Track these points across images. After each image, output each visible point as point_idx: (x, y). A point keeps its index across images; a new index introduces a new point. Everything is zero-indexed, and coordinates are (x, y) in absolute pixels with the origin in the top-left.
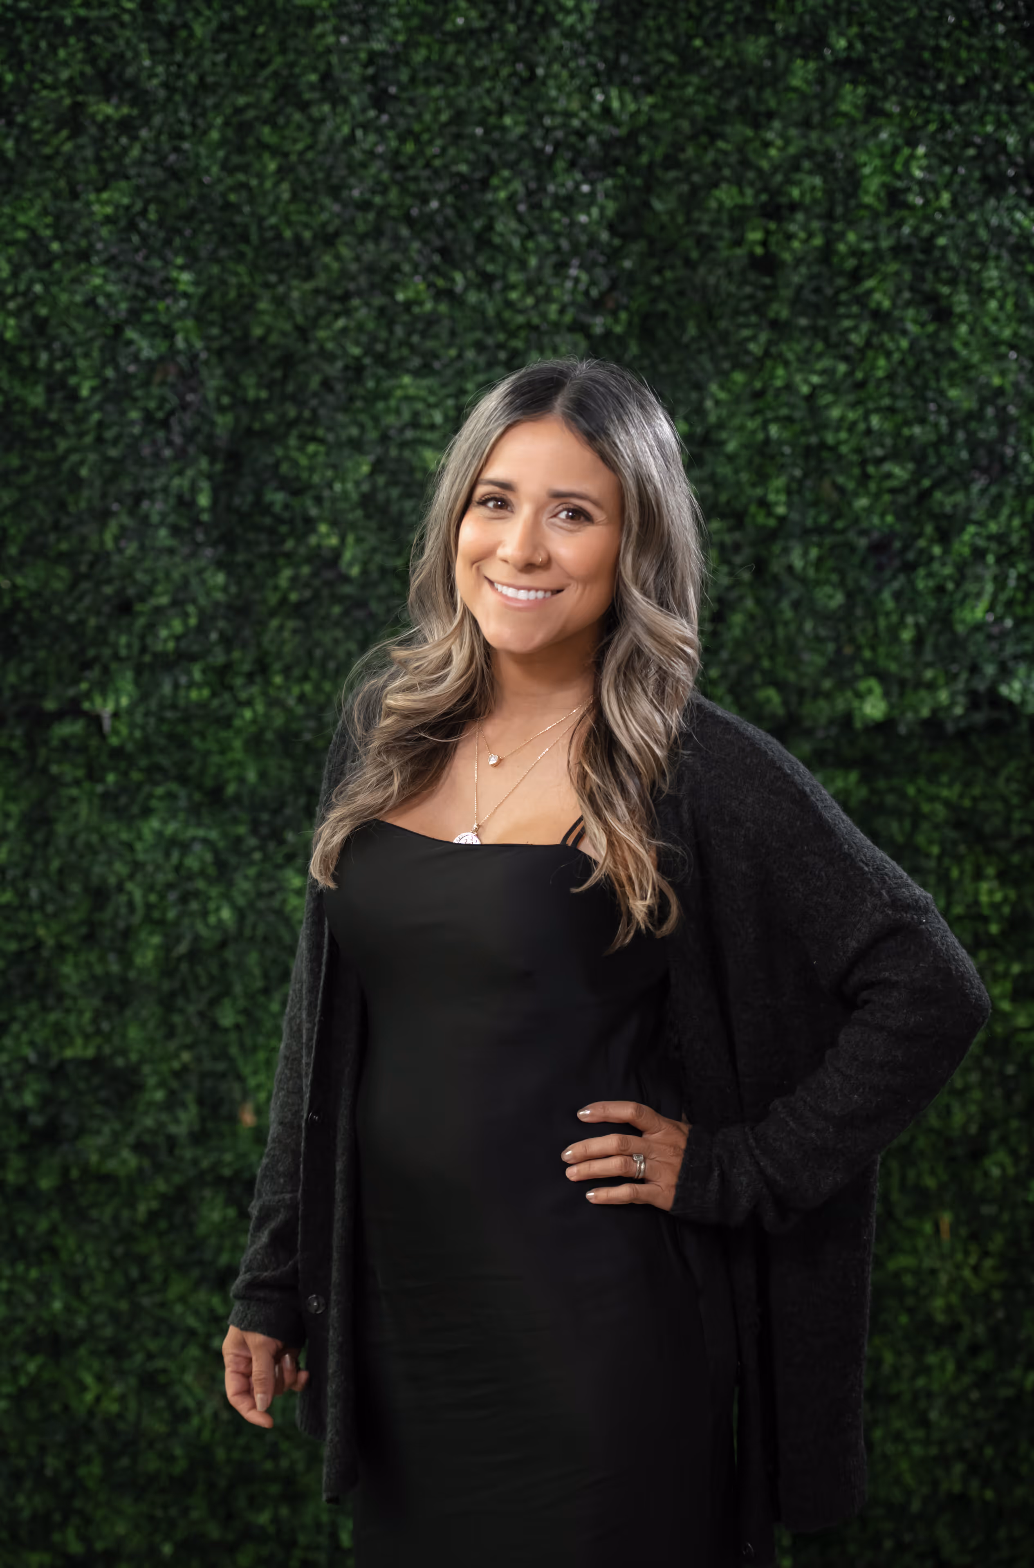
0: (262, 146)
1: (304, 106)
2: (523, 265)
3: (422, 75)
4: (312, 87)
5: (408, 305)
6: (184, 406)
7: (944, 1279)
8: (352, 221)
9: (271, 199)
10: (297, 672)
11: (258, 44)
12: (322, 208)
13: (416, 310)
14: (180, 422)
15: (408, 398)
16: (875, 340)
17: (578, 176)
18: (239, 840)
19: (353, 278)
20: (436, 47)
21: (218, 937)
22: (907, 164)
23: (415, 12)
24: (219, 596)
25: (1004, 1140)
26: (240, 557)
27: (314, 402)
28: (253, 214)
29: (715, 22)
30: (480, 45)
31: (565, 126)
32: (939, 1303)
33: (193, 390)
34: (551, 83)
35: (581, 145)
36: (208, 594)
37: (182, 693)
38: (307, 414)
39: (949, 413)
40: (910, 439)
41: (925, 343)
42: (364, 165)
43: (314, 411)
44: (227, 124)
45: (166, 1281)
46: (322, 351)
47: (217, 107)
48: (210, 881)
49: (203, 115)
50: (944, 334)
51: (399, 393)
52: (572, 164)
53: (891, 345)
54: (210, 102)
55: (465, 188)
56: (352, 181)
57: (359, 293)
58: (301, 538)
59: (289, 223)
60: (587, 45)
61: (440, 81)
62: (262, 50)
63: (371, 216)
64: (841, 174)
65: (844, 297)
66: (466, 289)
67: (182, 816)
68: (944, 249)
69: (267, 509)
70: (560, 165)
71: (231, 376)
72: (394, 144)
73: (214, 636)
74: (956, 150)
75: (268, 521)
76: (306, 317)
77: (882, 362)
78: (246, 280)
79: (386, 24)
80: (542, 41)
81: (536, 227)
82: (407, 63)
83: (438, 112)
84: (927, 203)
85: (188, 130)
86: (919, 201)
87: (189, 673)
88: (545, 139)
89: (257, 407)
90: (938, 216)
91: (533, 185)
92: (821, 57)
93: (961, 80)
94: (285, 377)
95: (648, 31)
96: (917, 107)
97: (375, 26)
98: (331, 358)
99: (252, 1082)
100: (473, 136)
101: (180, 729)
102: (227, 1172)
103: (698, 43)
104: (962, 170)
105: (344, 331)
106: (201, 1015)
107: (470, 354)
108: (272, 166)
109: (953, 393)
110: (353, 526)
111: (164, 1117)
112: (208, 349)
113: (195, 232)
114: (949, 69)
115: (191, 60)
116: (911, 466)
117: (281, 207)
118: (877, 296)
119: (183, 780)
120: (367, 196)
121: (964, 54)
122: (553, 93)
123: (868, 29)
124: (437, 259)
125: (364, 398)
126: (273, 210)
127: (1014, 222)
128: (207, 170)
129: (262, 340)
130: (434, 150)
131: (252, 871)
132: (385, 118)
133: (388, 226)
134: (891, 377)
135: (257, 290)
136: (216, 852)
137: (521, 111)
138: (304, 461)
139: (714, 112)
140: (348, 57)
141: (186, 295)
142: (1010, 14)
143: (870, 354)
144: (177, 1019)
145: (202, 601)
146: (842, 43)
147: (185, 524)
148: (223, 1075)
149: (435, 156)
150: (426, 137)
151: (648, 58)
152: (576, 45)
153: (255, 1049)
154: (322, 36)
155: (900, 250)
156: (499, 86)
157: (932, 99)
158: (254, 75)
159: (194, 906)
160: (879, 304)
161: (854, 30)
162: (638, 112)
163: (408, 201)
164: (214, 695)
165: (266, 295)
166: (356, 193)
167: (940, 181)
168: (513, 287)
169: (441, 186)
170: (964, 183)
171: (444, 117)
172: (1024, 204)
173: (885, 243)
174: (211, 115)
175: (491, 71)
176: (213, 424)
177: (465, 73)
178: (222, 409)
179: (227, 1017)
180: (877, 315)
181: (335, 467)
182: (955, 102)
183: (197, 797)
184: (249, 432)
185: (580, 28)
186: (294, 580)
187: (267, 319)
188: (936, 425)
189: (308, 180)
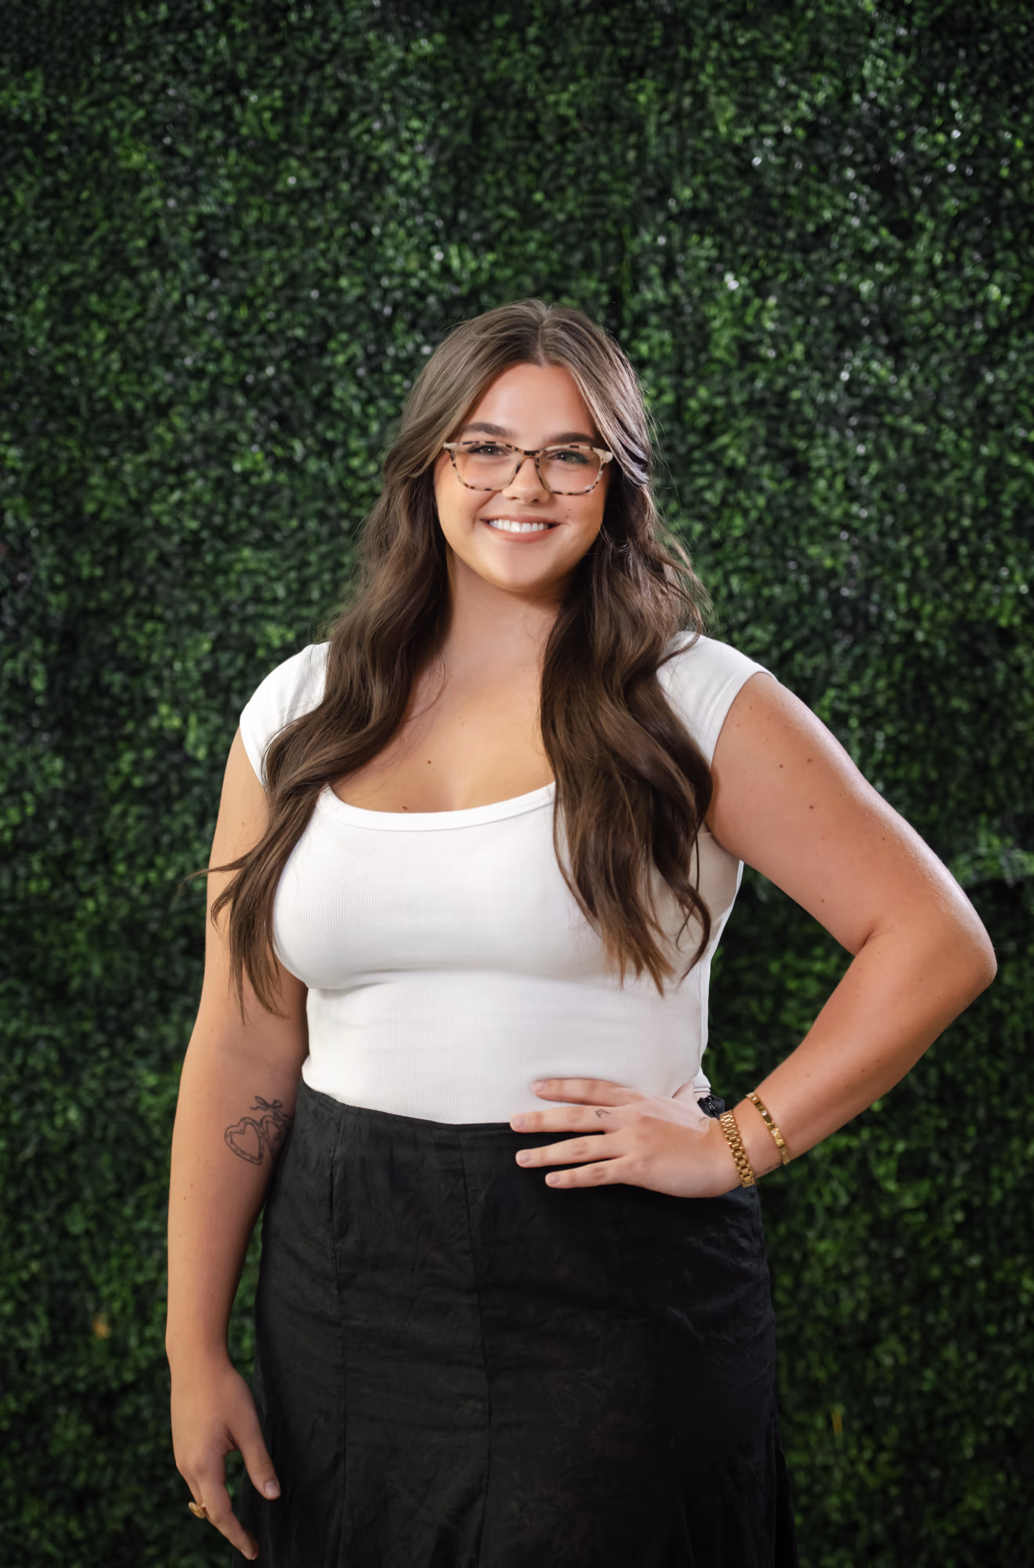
0: (90, 315)
1: (133, 273)
2: (364, 431)
3: (254, 237)
4: (140, 252)
5: (245, 476)
6: (16, 587)
7: (838, 1475)
8: (186, 391)
9: (100, 369)
10: (141, 860)
11: (82, 210)
12: (154, 378)
13: (254, 480)
14: (12, 603)
15: (248, 572)
16: (731, 499)
17: (419, 338)
18: (85, 1036)
19: (188, 449)
20: (268, 208)
21: (65, 1139)
22: (758, 316)
23: (245, 173)
24: (58, 783)
25: (895, 1327)
26: (79, 741)
27: (151, 579)
28: (82, 385)
29: (556, 176)
30: (313, 205)
31: (403, 286)
32: (834, 1501)
33: (24, 570)
34: (388, 242)
35: (420, 306)
36: (46, 781)
37: (21, 885)
38: (144, 591)
39: (811, 571)
40: (770, 600)
41: (782, 500)
42: (196, 332)
43: (152, 588)
44: (52, 293)
45: (20, 1505)
46: (158, 526)
47: (41, 275)
48: (57, 1081)
49: (28, 283)
50: (802, 490)
51: (239, 567)
52: (413, 326)
53: (747, 503)
54: (34, 271)
55: (301, 353)
56: (184, 349)
57: (194, 465)
58: (142, 721)
59: (120, 394)
60: (424, 202)
61: (272, 243)
62: (87, 216)
63: (205, 385)
64: (690, 328)
65: (697, 455)
66: (305, 458)
67: (24, 1013)
68: (799, 402)
69: (104, 691)
70: (399, 326)
71: (64, 553)
72: (226, 309)
73: (53, 825)
74: (809, 300)
75: (107, 703)
76: (140, 491)
77: (738, 521)
78: (77, 454)
79: (215, 186)
80: (377, 199)
81: (376, 392)
82: (238, 226)
83: (272, 275)
84: (780, 355)
85: (12, 300)
86: (771, 354)
87: (28, 864)
88: (383, 300)
89: (92, 584)
90: (792, 369)
91: (372, 348)
92: (665, 208)
93: (811, 227)
94: (121, 554)
95: (487, 187)
96: (766, 256)
97: (204, 188)
98: (167, 532)
99: (105, 1291)
100: (308, 299)
101: (20, 923)
102: (81, 1387)
103: (538, 197)
104: (815, 321)
105: (180, 504)
106: (49, 1221)
107: (312, 524)
108: (101, 336)
109: (814, 551)
110: (195, 706)
111: (14, 1331)
112: (38, 526)
113: (22, 406)
114: (798, 216)
115: (13, 228)
116: (772, 627)
117: (111, 377)
118: (732, 453)
119: (25, 976)
120: (200, 364)
121: (813, 201)
122: (390, 252)
123: (715, 178)
124: (274, 426)
125: (203, 573)
126: (103, 380)
127: (869, 372)
128: (33, 342)
129: (96, 516)
130: (268, 315)
131: (99, 1070)
132: (216, 283)
133: (223, 394)
134: (748, 535)
135: (88, 464)
136: (61, 1050)
137: (358, 272)
138: (142, 641)
139: (557, 268)
140: (176, 221)
141: (14, 471)
142: (859, 158)
143: (726, 513)
144: (25, 1227)
145: (40, 788)
146: (687, 193)
147: (19, 709)
148: (75, 1285)
149: (270, 321)
150: (259, 301)
151: (488, 214)
152: (413, 202)
153: (108, 1256)
154: (148, 200)
155: (753, 405)
156: (334, 247)
157: (781, 248)
158: (80, 242)
159: (40, 1107)
160: (734, 461)
161: (699, 180)
162: (479, 269)
163: (243, 368)
164: (54, 886)
165: (98, 469)
166: (188, 362)
167: (793, 333)
168: (355, 454)
169: (278, 351)
170: (818, 334)
171: (278, 280)
172: (880, 354)
173: (738, 398)
174: (35, 285)
175: (325, 232)
176: (46, 604)
177: (298, 235)
178: (55, 589)
179: (77, 1224)
180: (732, 472)
181: (174, 646)
182: (806, 250)
183: (40, 993)
184: (85, 613)
185: (416, 185)
186: (136, 764)
187: (100, 494)
188: (797, 584)
189: (139, 350)
